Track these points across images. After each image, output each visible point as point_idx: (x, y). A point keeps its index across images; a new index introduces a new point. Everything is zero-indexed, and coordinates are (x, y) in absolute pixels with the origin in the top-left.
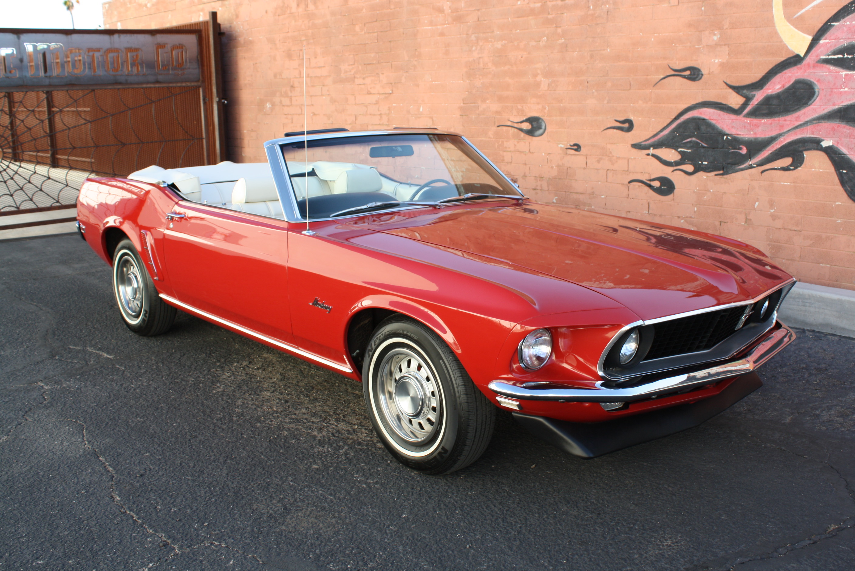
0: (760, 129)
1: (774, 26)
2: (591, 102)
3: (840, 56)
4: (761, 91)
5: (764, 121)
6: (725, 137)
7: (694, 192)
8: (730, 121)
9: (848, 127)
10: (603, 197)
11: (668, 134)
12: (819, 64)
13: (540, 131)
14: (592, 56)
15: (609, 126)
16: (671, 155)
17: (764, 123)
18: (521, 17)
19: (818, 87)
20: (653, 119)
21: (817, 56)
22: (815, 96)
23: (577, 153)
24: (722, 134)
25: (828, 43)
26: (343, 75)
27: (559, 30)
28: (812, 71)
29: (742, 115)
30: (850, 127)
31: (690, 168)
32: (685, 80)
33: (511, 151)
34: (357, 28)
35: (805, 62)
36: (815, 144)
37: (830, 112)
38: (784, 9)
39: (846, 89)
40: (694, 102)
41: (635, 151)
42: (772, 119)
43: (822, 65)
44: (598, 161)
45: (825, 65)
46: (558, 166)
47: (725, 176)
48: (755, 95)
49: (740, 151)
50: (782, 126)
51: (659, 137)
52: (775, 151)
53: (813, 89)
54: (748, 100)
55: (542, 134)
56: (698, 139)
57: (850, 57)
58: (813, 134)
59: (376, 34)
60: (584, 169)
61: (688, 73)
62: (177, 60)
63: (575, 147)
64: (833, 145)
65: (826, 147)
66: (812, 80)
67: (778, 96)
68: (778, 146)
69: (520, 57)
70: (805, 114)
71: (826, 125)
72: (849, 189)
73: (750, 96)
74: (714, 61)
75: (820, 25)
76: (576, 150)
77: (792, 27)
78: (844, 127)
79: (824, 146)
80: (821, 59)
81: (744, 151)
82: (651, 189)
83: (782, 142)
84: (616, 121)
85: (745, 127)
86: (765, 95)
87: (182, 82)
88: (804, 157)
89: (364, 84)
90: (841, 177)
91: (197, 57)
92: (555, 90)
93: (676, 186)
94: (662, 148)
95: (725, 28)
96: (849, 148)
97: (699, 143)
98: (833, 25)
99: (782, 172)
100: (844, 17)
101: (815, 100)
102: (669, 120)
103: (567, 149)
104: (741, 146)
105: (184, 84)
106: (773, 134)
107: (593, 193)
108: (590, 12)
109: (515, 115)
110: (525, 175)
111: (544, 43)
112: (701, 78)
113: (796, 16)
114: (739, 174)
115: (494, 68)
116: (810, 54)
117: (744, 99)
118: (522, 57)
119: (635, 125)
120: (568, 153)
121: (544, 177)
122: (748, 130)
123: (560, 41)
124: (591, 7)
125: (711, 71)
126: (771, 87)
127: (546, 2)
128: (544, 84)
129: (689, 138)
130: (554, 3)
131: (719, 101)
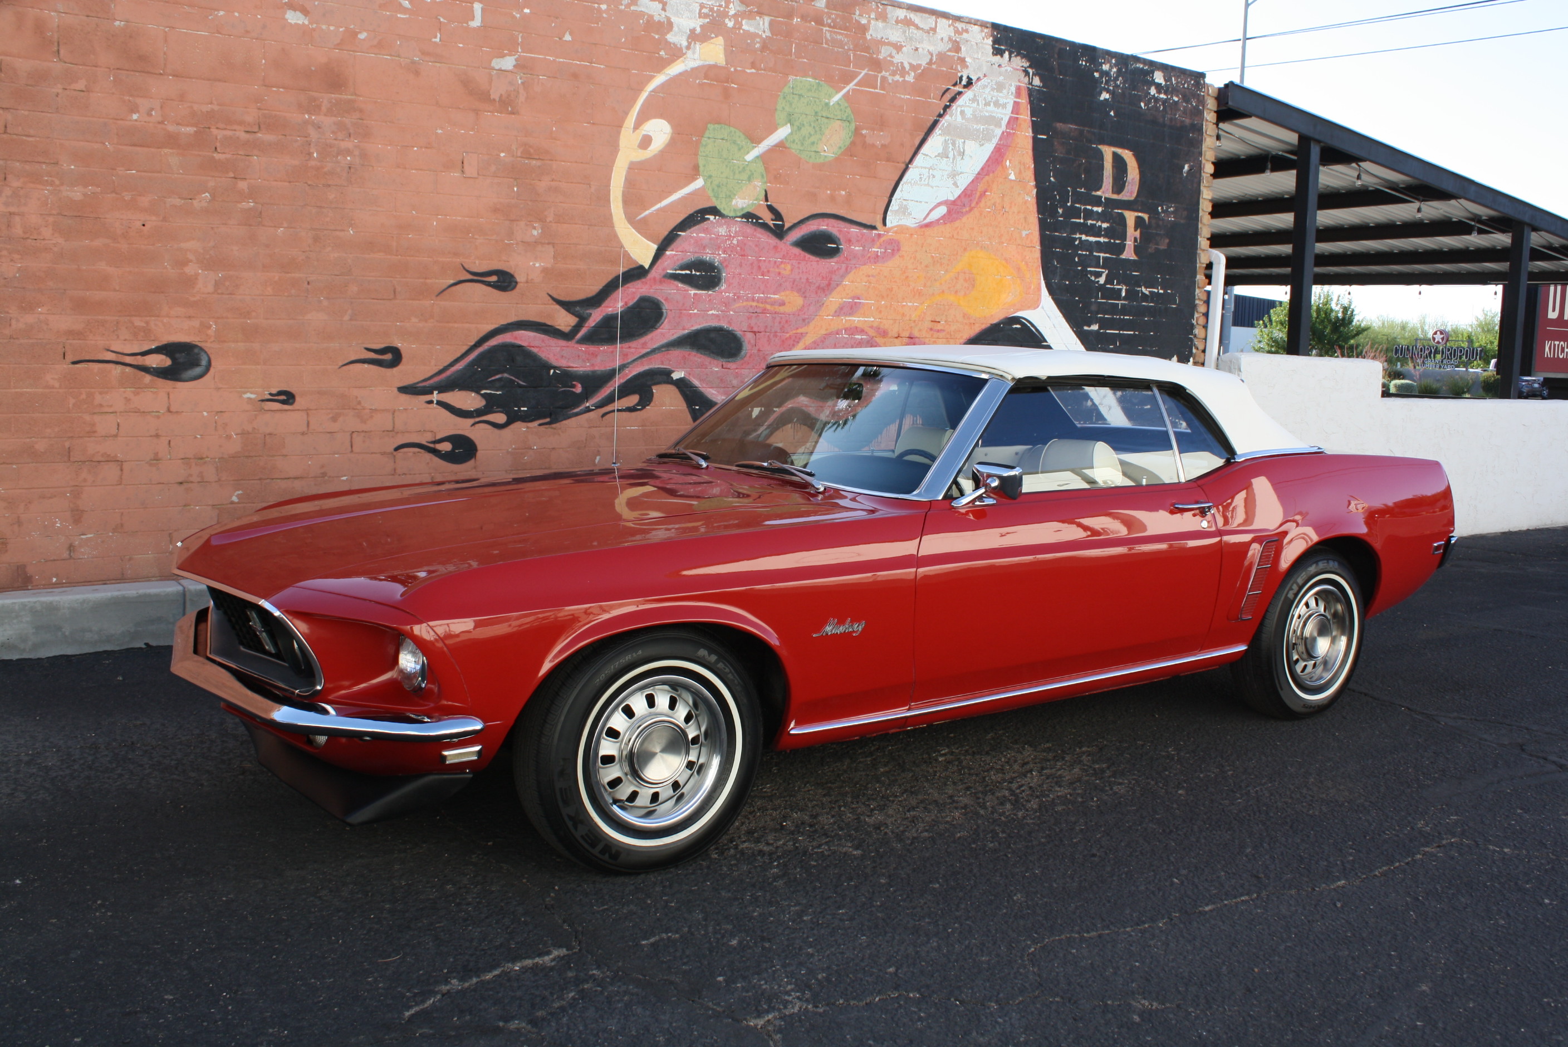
0: (599, 359)
1: (612, 226)
2: (317, 318)
3: (688, 272)
4: (599, 309)
5: (605, 348)
6: (552, 371)
7: (508, 452)
8: (559, 348)
9: (699, 355)
10: (344, 478)
11: (464, 369)
12: (665, 280)
13: (198, 370)
14: (316, 239)
15: (353, 358)
16: (469, 400)
17: (604, 351)
18: (141, 146)
19: (666, 307)
20: (438, 347)
21: (664, 269)
22: (663, 318)
23: (286, 407)
24: (548, 367)
25: (675, 255)
27: (242, 185)
28: (659, 287)
29: (574, 341)
30: (701, 355)
31: (500, 418)
32: (490, 289)
33: (114, 413)
35: (650, 276)
36: (663, 376)
37: (679, 338)
38: (623, 207)
39: (696, 311)
40: (504, 322)
41: (405, 398)
42: (613, 346)
43: (669, 280)
44: (334, 419)
45: (672, 281)
46: (243, 434)
47: (554, 426)
48: (590, 314)
49: (574, 390)
50: (627, 355)
51: (448, 373)
52: (618, 387)
53: (661, 309)
54: (582, 320)
55: (201, 376)
56: (512, 375)
57: (698, 274)
58: (662, 364)
60: (303, 434)
61: (494, 278)
63: (283, 397)
64: (684, 378)
65: (677, 380)
66: (659, 298)
67: (621, 317)
68: (621, 381)
69: (139, 224)
70: (652, 339)
71: (676, 353)
73: (585, 315)
74: (534, 265)
75: (666, 233)
76: (283, 402)
77: (634, 231)
78: (695, 356)
79: (674, 379)
80: (667, 273)
81: (579, 389)
82: (436, 456)
83: (627, 375)
84: (369, 350)
85: (579, 356)
86: (604, 314)
88: (652, 393)
90: (693, 414)
92: (231, 294)
93: (479, 447)
94: (453, 390)
95: (548, 220)
96: (701, 380)
97: (514, 381)
98: (680, 235)
99: (628, 413)
100: (690, 227)
101: (663, 322)
102: (465, 349)
103: (263, 401)
104: (574, 383)
106: (615, 366)
107: (324, 474)
108: (312, 163)
109: (125, 340)
110: (156, 458)
111: (204, 204)
112: (514, 288)
113: (639, 218)
114: (573, 419)
115: (61, 240)
116: (656, 267)
117: (577, 319)
118: (144, 225)
119: (403, 355)
120: (266, 408)
121: (207, 457)
122: (584, 361)
123: (244, 205)
124: (315, 155)
125: (530, 278)
126: (611, 305)
127: (209, 128)
128: (206, 282)
129: (497, 374)
130: (228, 133)
131: (542, 321)
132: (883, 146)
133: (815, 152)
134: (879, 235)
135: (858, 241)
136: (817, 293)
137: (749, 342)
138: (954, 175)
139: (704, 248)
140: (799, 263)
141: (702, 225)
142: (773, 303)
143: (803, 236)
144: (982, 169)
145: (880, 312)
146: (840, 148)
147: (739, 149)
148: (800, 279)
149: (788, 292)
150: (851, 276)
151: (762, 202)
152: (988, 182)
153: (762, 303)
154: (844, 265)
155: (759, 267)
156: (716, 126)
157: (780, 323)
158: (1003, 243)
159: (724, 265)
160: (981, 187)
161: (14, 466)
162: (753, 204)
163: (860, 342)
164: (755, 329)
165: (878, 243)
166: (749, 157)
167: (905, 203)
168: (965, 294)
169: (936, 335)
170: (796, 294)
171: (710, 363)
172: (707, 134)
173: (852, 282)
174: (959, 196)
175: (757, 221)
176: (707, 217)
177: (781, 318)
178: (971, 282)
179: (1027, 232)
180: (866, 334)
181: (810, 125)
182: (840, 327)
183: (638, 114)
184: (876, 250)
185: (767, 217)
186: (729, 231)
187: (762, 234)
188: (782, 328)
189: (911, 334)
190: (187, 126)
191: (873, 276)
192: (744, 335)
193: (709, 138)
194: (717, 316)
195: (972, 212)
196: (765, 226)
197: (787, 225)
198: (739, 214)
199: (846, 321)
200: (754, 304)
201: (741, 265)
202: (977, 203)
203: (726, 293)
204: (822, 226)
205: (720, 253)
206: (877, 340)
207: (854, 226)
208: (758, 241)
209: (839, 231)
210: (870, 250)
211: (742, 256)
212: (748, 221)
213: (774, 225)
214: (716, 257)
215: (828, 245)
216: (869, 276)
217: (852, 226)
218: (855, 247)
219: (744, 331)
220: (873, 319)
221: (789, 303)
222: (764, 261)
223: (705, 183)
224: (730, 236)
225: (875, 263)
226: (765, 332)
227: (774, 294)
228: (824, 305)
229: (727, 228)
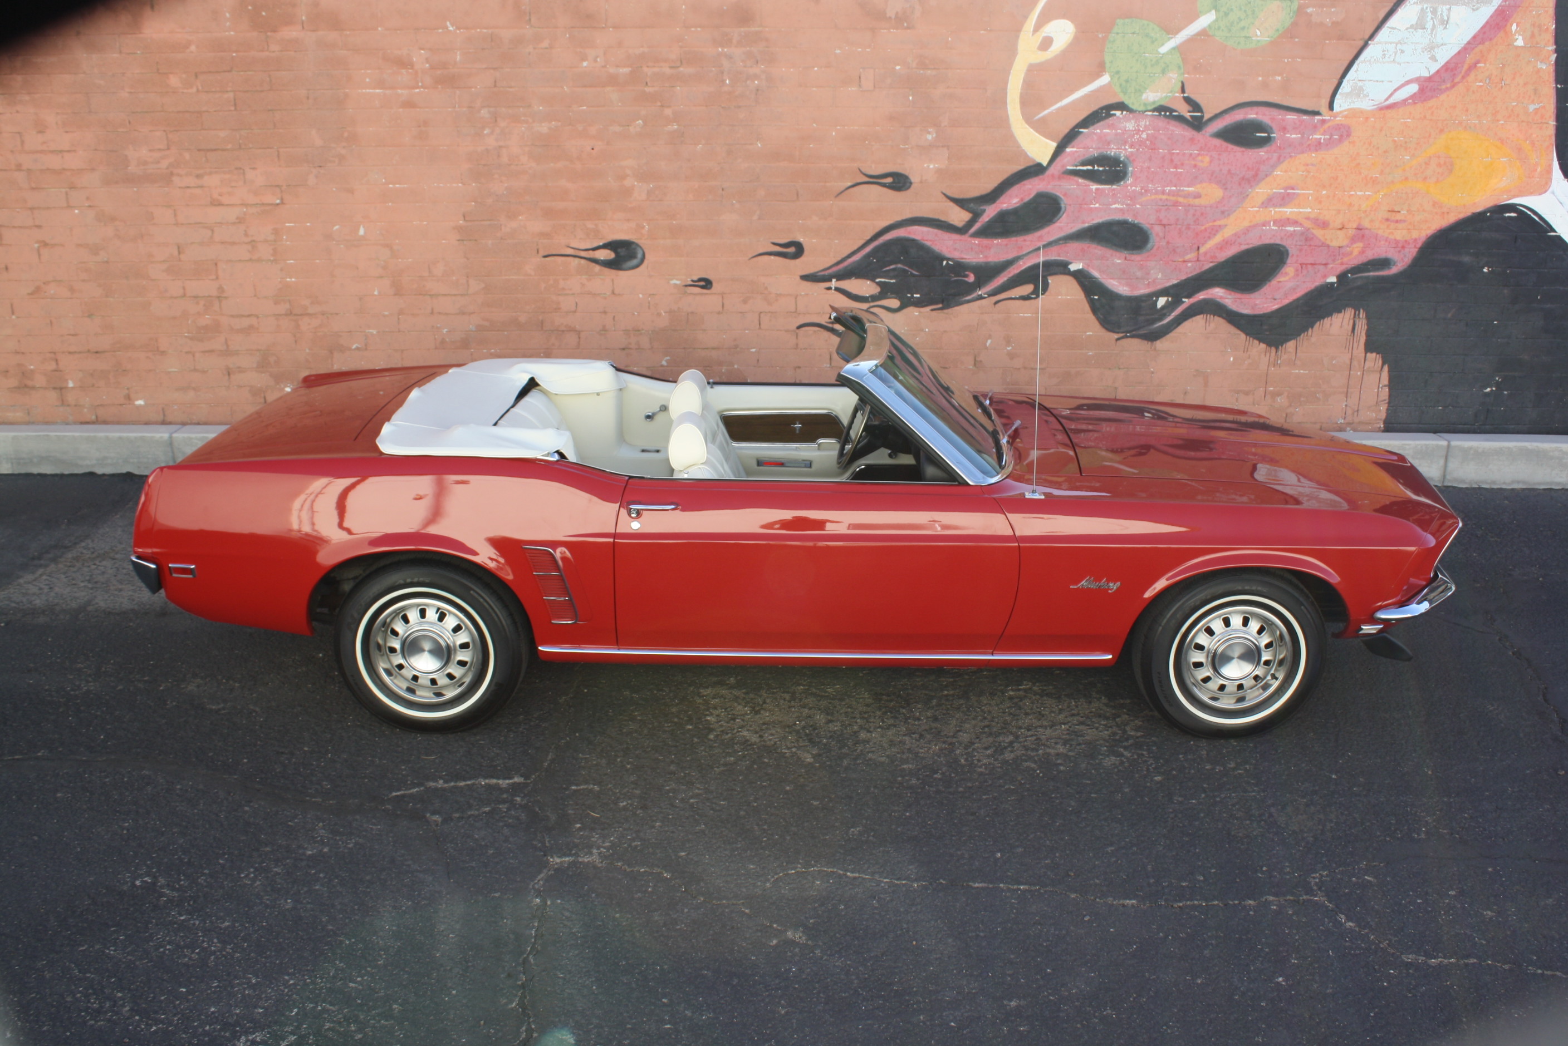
0: (992, 251)
1: (1008, 127)
2: (730, 218)
3: (1090, 168)
4: (993, 206)
5: (997, 241)
6: (945, 263)
8: (952, 242)
9: (1099, 247)
10: (754, 350)
11: (861, 259)
12: (1065, 176)
13: (635, 262)
14: (729, 153)
15: (762, 251)
16: (865, 287)
17: (998, 244)
18: (591, 86)
19: (1064, 202)
20: (836, 241)
21: (1063, 166)
22: (1061, 212)
23: (705, 291)
24: (941, 258)
25: (1076, 152)
27: (668, 112)
28: (1057, 183)
29: (967, 235)
30: (1102, 248)
31: (894, 303)
32: (885, 189)
33: (573, 294)
35: (1048, 173)
36: (1060, 267)
37: (1078, 231)
38: (1021, 108)
39: (1097, 205)
40: (899, 218)
41: (806, 284)
42: (1007, 240)
43: (1069, 176)
44: (745, 302)
45: (1072, 177)
46: (670, 312)
47: (946, 311)
48: (984, 211)
49: (966, 279)
50: (1021, 248)
51: (847, 263)
52: (1013, 277)
53: (1059, 204)
54: (976, 216)
55: (637, 266)
56: (906, 266)
57: (1101, 169)
58: (1059, 255)
59: (230, 95)
60: (719, 313)
61: (889, 180)
63: (702, 283)
64: (1082, 269)
65: (1075, 271)
66: (1058, 194)
67: (1015, 212)
68: (1016, 272)
69: (589, 148)
70: (1049, 233)
71: (1075, 246)
72: (1101, 317)
73: (979, 212)
74: (928, 166)
75: (1066, 131)
76: (702, 287)
77: (1031, 130)
78: (1095, 248)
79: (1072, 270)
80: (1067, 169)
81: (971, 278)
82: (834, 334)
83: (1021, 266)
84: (774, 244)
85: (972, 249)
86: (999, 210)
88: (1048, 283)
89: (200, 187)
90: (1092, 304)
92: (660, 201)
94: (850, 278)
95: (943, 125)
96: (1100, 271)
97: (908, 271)
98: (1082, 132)
99: (1020, 302)
100: (1093, 124)
101: (1061, 217)
102: (861, 242)
103: (686, 286)
104: (967, 273)
106: (1009, 256)
107: (736, 347)
108: (725, 89)
109: (581, 239)
110: (604, 329)
111: (638, 129)
112: (909, 187)
113: (1037, 118)
114: (965, 307)
115: (534, 165)
116: (1054, 164)
117: (971, 215)
118: (593, 149)
119: (805, 249)
120: (689, 292)
121: (643, 330)
122: (977, 253)
123: (670, 128)
124: (727, 82)
125: (924, 178)
126: (1006, 201)
127: (641, 67)
128: (640, 191)
129: (891, 265)
130: (656, 70)
131: (936, 217)
132: (1335, 24)
133: (1246, 37)
134: (1324, 121)
135: (1295, 128)
136: (1240, 184)
137: (1157, 235)
138: (1431, 47)
139: (1109, 143)
140: (1219, 154)
141: (1107, 121)
142: (1188, 195)
143: (1226, 126)
144: (1474, 37)
145: (1320, 202)
146: (1278, 30)
147: (1153, 42)
148: (1221, 170)
149: (1204, 185)
150: (1284, 166)
151: (1177, 95)
152: (1481, 52)
153: (1173, 196)
154: (1276, 155)
155: (1172, 160)
156: (1127, 20)
157: (1194, 215)
158: (1498, 121)
159: (1131, 159)
160: (1470, 59)
161: (506, 333)
162: (1166, 97)
163: (1292, 235)
164: (1165, 222)
165: (1322, 130)
166: (1164, 49)
167: (1360, 84)
168: (1437, 181)
169: (1393, 225)
170: (1214, 186)
171: (1112, 255)
172: (1115, 30)
173: (1286, 171)
174: (1438, 72)
175: (1171, 113)
176: (1112, 112)
177: (1196, 211)
178: (1448, 166)
179: (1537, 106)
180: (1301, 225)
181: (1241, 9)
182: (1267, 219)
183: (1038, 16)
184: (1318, 137)
185: (1184, 110)
186: (1138, 126)
187: (1176, 127)
188: (1197, 222)
189: (1359, 224)
190: (624, 67)
191: (1312, 165)
192: (1152, 228)
193: (1118, 33)
194: (1121, 210)
195: (1456, 88)
196: (1181, 119)
197: (1206, 117)
198: (1150, 108)
199: (1275, 212)
200: (1164, 197)
201: (1150, 159)
202: (1463, 77)
203: (1131, 187)
204: (1251, 114)
205: (1127, 147)
206: (1314, 231)
207: (1291, 113)
208: (1172, 134)
209: (1271, 119)
210: (1311, 137)
211: (1152, 149)
212: (1160, 115)
213: (1191, 116)
214: (1121, 152)
215: (1258, 135)
216: (1307, 165)
217: (1288, 113)
218: (1291, 135)
219: (1152, 224)
220: (1310, 210)
221: (1206, 195)
222: (1178, 154)
223: (1111, 79)
224: (1139, 130)
225: (1317, 151)
226: (1176, 224)
227: (1189, 187)
228: (1249, 197)
229: (1135, 122)
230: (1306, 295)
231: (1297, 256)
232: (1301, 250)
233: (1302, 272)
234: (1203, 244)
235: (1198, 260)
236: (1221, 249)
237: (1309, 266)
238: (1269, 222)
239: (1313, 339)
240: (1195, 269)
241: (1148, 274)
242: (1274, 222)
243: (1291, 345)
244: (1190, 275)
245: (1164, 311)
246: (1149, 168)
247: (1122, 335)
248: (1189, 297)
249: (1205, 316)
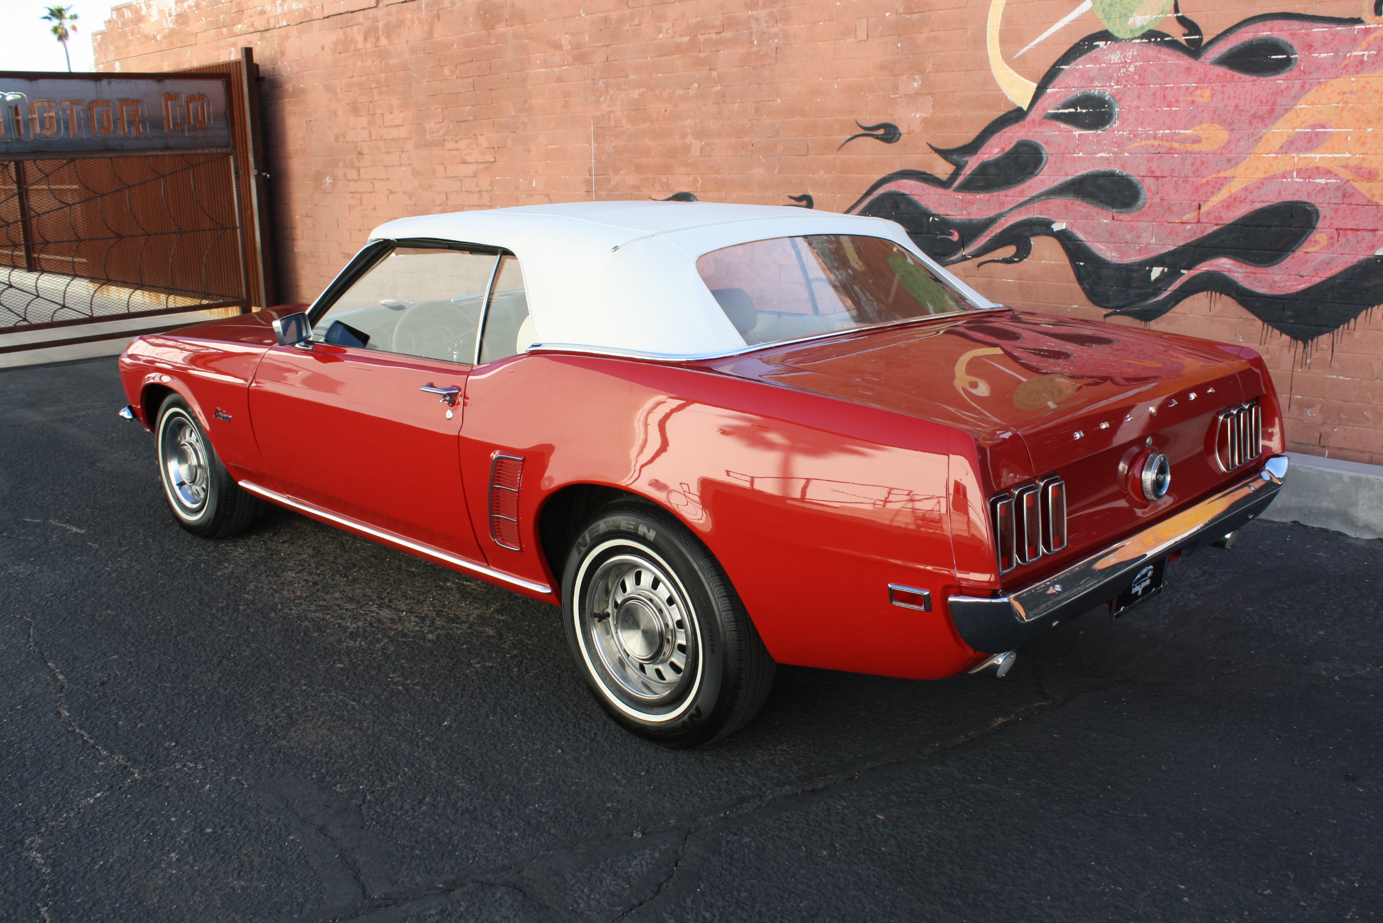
0: (975, 206)
1: (988, 68)
2: (758, 172)
3: (1072, 110)
4: (975, 157)
5: (980, 196)
6: (931, 219)
8: (937, 196)
9: (1084, 204)
12: (1046, 121)
14: (757, 110)
17: (980, 199)
18: (664, 56)
19: (1046, 151)
20: (839, 195)
21: (1044, 110)
22: (1043, 164)
24: (927, 214)
25: (1057, 92)
26: (428, 137)
27: (714, 74)
28: (1038, 130)
29: (951, 189)
30: (1087, 205)
32: (878, 142)
34: (446, 71)
35: (1029, 118)
36: (1043, 227)
37: (1061, 184)
38: (1000, 47)
39: (1081, 154)
40: (890, 171)
42: (989, 195)
43: (1050, 121)
45: (1054, 122)
48: (967, 161)
49: (951, 238)
50: (1003, 204)
52: (996, 236)
53: (1040, 153)
54: (959, 168)
57: (1084, 111)
58: (1041, 214)
59: (471, 79)
61: (881, 132)
62: (196, 117)
64: (1066, 229)
65: (1058, 231)
66: (1039, 142)
67: (996, 163)
68: (999, 231)
69: (663, 110)
70: (1030, 187)
71: (1057, 202)
72: (1087, 286)
73: (962, 163)
74: (915, 116)
75: (1047, 69)
77: (1011, 70)
78: (1080, 205)
79: (1055, 230)
80: (1048, 113)
81: (955, 237)
83: (1003, 224)
84: (791, 197)
85: (956, 204)
86: (980, 161)
87: (203, 148)
88: (1030, 245)
89: (457, 149)
90: (1077, 270)
91: (226, 112)
92: (709, 156)
95: (927, 72)
96: (1086, 233)
98: (1063, 69)
99: (1004, 264)
100: (1075, 58)
101: (1042, 169)
102: (859, 197)
104: (951, 231)
105: (206, 151)
106: (992, 214)
108: (754, 49)
109: (658, 191)
111: (695, 92)
112: (898, 139)
113: (1015, 57)
114: (950, 268)
115: (629, 126)
116: (1035, 107)
117: (954, 167)
118: (666, 111)
119: (814, 203)
122: (960, 209)
123: (716, 89)
124: (755, 42)
125: (911, 129)
126: (988, 151)
127: (697, 35)
128: (696, 148)
130: (706, 36)
131: (922, 170)
134: (1367, 31)
135: (1325, 45)
136: (1251, 124)
137: (1149, 189)
139: (1092, 81)
140: (1223, 86)
141: (1090, 54)
142: (1184, 140)
143: (1231, 49)
145: (1364, 144)
148: (1226, 106)
149: (1205, 126)
150: (1311, 96)
151: (1170, 15)
153: (1167, 140)
154: (1297, 83)
155: (1165, 97)
157: (1193, 164)
159: (1117, 97)
162: (1156, 19)
163: (1323, 189)
164: (1158, 173)
165: (1362, 46)
170: (1218, 127)
171: (1098, 214)
173: (1313, 104)
175: (1162, 39)
176: (1094, 44)
177: (1195, 159)
180: (1336, 176)
182: (1289, 168)
184: (1359, 53)
185: (1178, 33)
186: (1124, 57)
187: (1169, 55)
188: (1196, 173)
190: (686, 36)
191: (1351, 92)
192: (1143, 181)
194: (1107, 159)
196: (1174, 45)
197: (1206, 39)
198: (1137, 35)
199: (1299, 159)
201: (1139, 97)
203: (1119, 131)
204: (1263, 31)
205: (1112, 84)
206: (1355, 185)
207: (1319, 25)
208: (1164, 64)
209: (1291, 34)
210: (1348, 55)
211: (1141, 85)
212: (1150, 41)
213: (1186, 40)
214: (1106, 90)
215: (1272, 57)
216: (1344, 93)
217: (1315, 25)
218: (1320, 54)
219: (1143, 176)
220: (1350, 155)
221: (1207, 139)
222: (1172, 88)
223: (1094, 4)
224: (1126, 62)
225: (1358, 73)
226: (1172, 177)
227: (1186, 130)
228: (1263, 139)
229: (1121, 54)
230: (1346, 271)
231: (1331, 218)
232: (1337, 210)
233: (1338, 241)
234: (1205, 201)
235: (1199, 222)
236: (1228, 207)
237: (1349, 232)
238: (1291, 172)
239: (1357, 334)
240: (1195, 233)
241: (1139, 237)
242: (1298, 173)
243: (1324, 340)
244: (1189, 241)
245: (1159, 285)
246: (1138, 107)
247: (1110, 311)
248: (1189, 268)
249: (1209, 292)
